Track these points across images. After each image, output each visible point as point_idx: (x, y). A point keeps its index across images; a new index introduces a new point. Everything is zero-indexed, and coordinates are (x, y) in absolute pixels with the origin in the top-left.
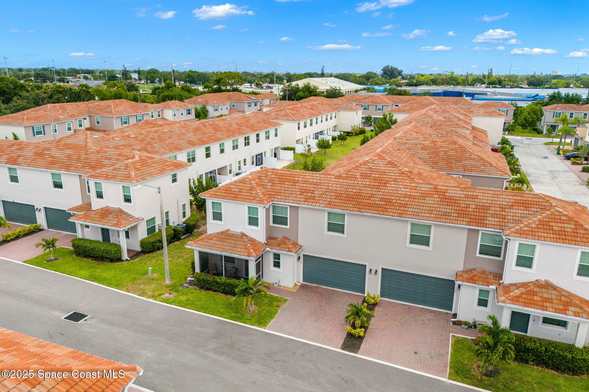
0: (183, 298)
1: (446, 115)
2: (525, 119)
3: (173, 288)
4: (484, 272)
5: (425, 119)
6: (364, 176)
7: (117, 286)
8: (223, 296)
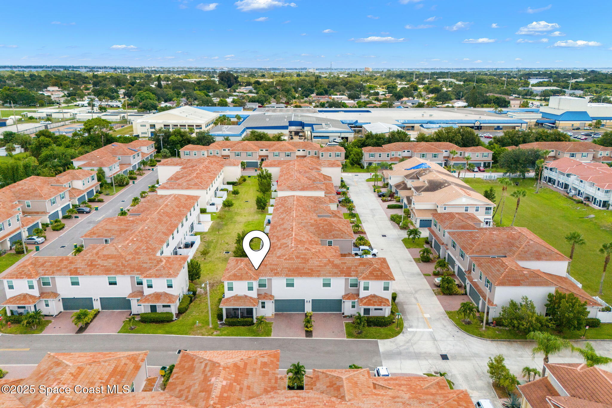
0: (225, 332)
1: (307, 175)
2: (352, 159)
3: (215, 328)
4: (352, 294)
5: (296, 183)
6: (297, 257)
7: (186, 334)
8: (243, 327)
